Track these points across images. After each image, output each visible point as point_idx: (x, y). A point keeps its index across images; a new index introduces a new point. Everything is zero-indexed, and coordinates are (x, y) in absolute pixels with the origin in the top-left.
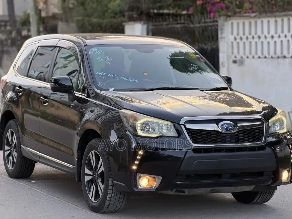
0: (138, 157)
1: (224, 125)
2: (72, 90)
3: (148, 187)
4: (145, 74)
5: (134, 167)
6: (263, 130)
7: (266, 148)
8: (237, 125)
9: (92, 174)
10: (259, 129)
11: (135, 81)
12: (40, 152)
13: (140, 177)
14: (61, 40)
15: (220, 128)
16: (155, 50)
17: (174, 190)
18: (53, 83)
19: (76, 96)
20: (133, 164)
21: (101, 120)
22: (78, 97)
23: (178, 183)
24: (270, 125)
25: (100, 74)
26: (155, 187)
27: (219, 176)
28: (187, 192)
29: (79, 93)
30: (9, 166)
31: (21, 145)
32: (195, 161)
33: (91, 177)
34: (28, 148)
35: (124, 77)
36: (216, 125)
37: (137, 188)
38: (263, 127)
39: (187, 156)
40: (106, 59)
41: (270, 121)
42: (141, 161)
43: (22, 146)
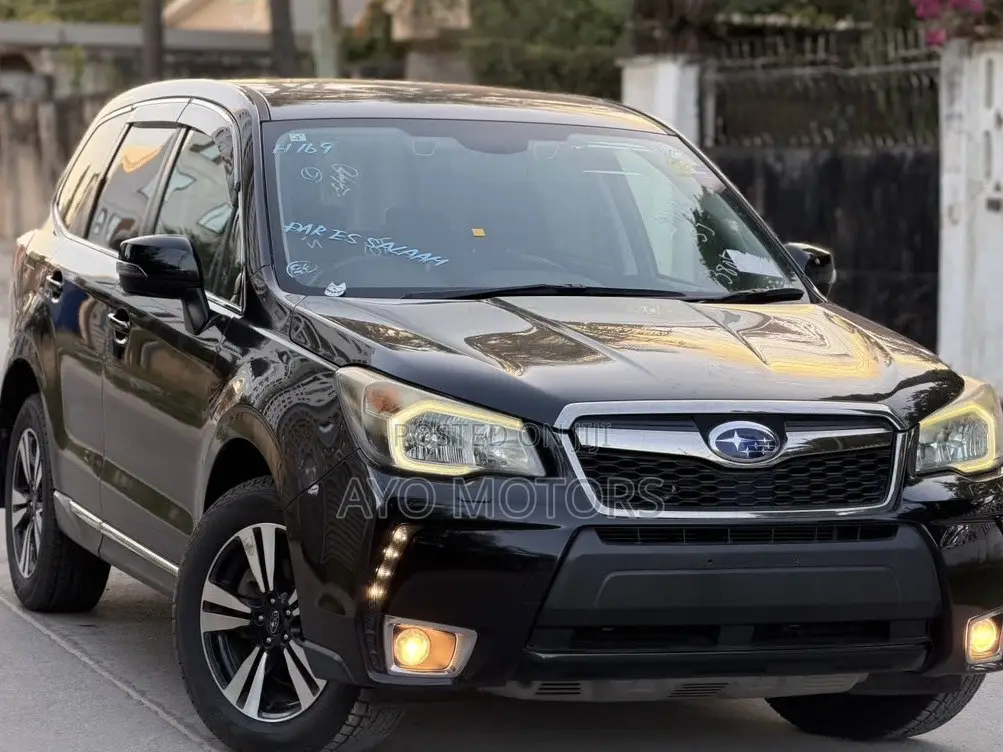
0: (390, 553)
1: (730, 434)
2: (199, 290)
3: (428, 670)
4: (479, 232)
5: (376, 592)
6: (890, 461)
7: (899, 530)
8: (784, 439)
9: (247, 610)
10: (872, 456)
11: (435, 259)
12: (104, 521)
13: (397, 631)
14: (195, 101)
15: (715, 448)
16: (534, 145)
17: (537, 685)
18: (129, 261)
19: (212, 313)
20: (372, 578)
21: (282, 406)
22: (221, 316)
23: (543, 656)
24: (922, 439)
25: (301, 229)
26: (454, 670)
27: (708, 633)
28: (587, 691)
29: (224, 302)
30: (21, 567)
31: (54, 490)
32: (608, 574)
33: (245, 622)
34: (72, 503)
35: (392, 244)
36: (697, 436)
37: (385, 671)
38: (893, 447)
39: (573, 555)
40: (337, 175)
41: (923, 423)
42: (398, 567)
43: (56, 494)
